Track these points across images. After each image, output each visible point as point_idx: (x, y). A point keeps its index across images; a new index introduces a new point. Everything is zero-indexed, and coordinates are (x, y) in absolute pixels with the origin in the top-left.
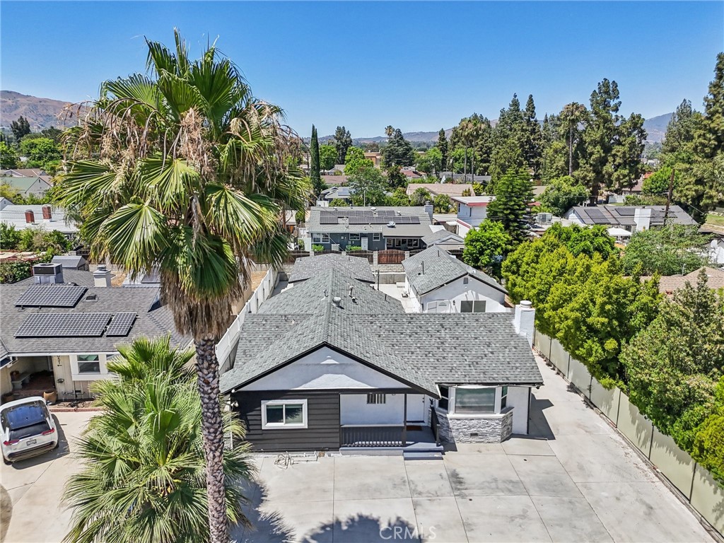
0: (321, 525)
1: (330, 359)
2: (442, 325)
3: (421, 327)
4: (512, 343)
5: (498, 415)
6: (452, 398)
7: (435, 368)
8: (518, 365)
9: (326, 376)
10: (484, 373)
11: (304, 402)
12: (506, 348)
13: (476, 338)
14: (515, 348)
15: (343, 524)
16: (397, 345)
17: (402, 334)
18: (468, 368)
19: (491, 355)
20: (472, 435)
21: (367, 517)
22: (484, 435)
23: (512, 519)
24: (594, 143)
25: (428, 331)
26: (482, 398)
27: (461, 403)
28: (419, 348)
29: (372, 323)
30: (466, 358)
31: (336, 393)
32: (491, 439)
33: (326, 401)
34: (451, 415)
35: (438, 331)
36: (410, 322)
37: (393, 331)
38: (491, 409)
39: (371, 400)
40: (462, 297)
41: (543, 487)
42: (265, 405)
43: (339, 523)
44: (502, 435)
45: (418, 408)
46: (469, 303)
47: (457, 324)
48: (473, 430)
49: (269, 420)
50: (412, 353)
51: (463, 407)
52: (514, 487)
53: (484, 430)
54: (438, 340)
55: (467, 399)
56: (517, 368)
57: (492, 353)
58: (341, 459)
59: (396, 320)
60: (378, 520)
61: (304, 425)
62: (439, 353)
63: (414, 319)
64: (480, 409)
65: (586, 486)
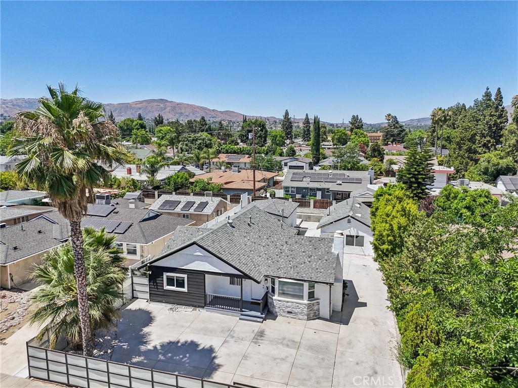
0: (169, 341)
1: (199, 253)
2: (286, 243)
3: (273, 242)
4: (326, 257)
5: (306, 301)
6: (276, 287)
7: (269, 266)
8: (322, 271)
9: (197, 262)
10: (298, 273)
11: (185, 276)
12: (320, 259)
13: (304, 252)
14: (326, 260)
16: (253, 251)
17: (259, 245)
18: (289, 269)
19: (308, 263)
20: (289, 312)
21: (195, 342)
22: (296, 313)
23: (275, 359)
25: (276, 245)
26: (294, 288)
27: (282, 290)
28: (266, 254)
29: (245, 237)
30: (291, 263)
31: (203, 273)
32: (301, 317)
33: (198, 277)
34: (276, 297)
35: (282, 246)
36: (267, 239)
37: (255, 243)
38: (301, 297)
39: (232, 283)
40: (346, 232)
41: (311, 348)
42: (165, 275)
43: (178, 342)
44: (308, 315)
45: (252, 291)
46: (352, 237)
47: (296, 242)
48: (289, 309)
49: (168, 285)
50: (260, 256)
51: (283, 294)
52: (293, 344)
53: (296, 310)
54: (280, 251)
55: (286, 289)
56: (321, 272)
57: (309, 262)
58: (204, 314)
59: (260, 237)
60: (199, 345)
61: (185, 290)
62: (276, 258)
63: (271, 237)
64: (294, 296)
65: (342, 353)
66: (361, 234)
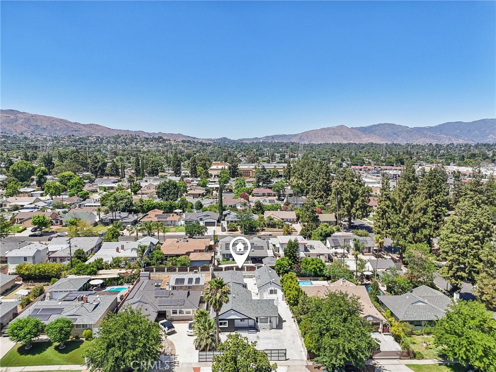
1: (232, 312)
5: (269, 324)
6: (259, 320)
7: (255, 313)
8: (273, 312)
9: (232, 316)
10: (266, 314)
11: (227, 321)
12: (271, 308)
13: (265, 306)
14: (274, 308)
18: (262, 313)
24: (347, 199)
26: (265, 320)
28: (252, 308)
30: (262, 311)
31: (234, 319)
32: (267, 329)
33: (232, 321)
34: (259, 324)
38: (267, 323)
39: (241, 321)
40: (270, 289)
41: (275, 338)
42: (219, 322)
44: (270, 328)
45: (251, 323)
46: (272, 290)
48: (263, 327)
50: (251, 310)
51: (261, 322)
52: (269, 338)
53: (266, 327)
55: (262, 320)
61: (227, 326)
62: (257, 310)
64: (265, 323)
65: (284, 338)
66: (276, 289)
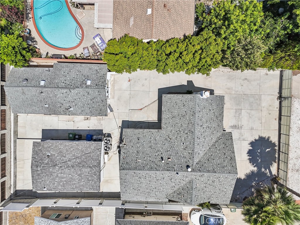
0: (250, 163)
2: (202, 126)
3: (202, 135)
7: (218, 131)
8: (218, 102)
10: (220, 115)
12: (212, 104)
13: (207, 114)
14: (212, 101)
15: (250, 158)
17: (204, 142)
21: (248, 152)
28: (210, 136)
29: (199, 154)
30: (214, 120)
35: (204, 128)
36: (199, 139)
37: (203, 145)
43: (249, 159)
47: (201, 120)
57: (213, 110)
60: (249, 149)
65: (237, 91)
